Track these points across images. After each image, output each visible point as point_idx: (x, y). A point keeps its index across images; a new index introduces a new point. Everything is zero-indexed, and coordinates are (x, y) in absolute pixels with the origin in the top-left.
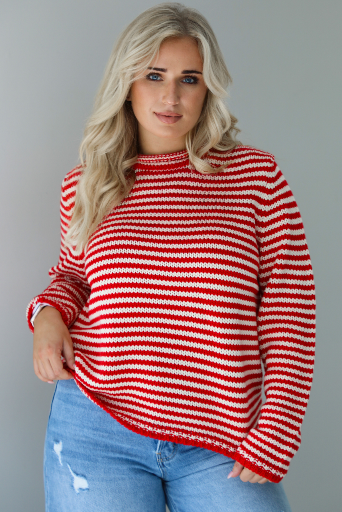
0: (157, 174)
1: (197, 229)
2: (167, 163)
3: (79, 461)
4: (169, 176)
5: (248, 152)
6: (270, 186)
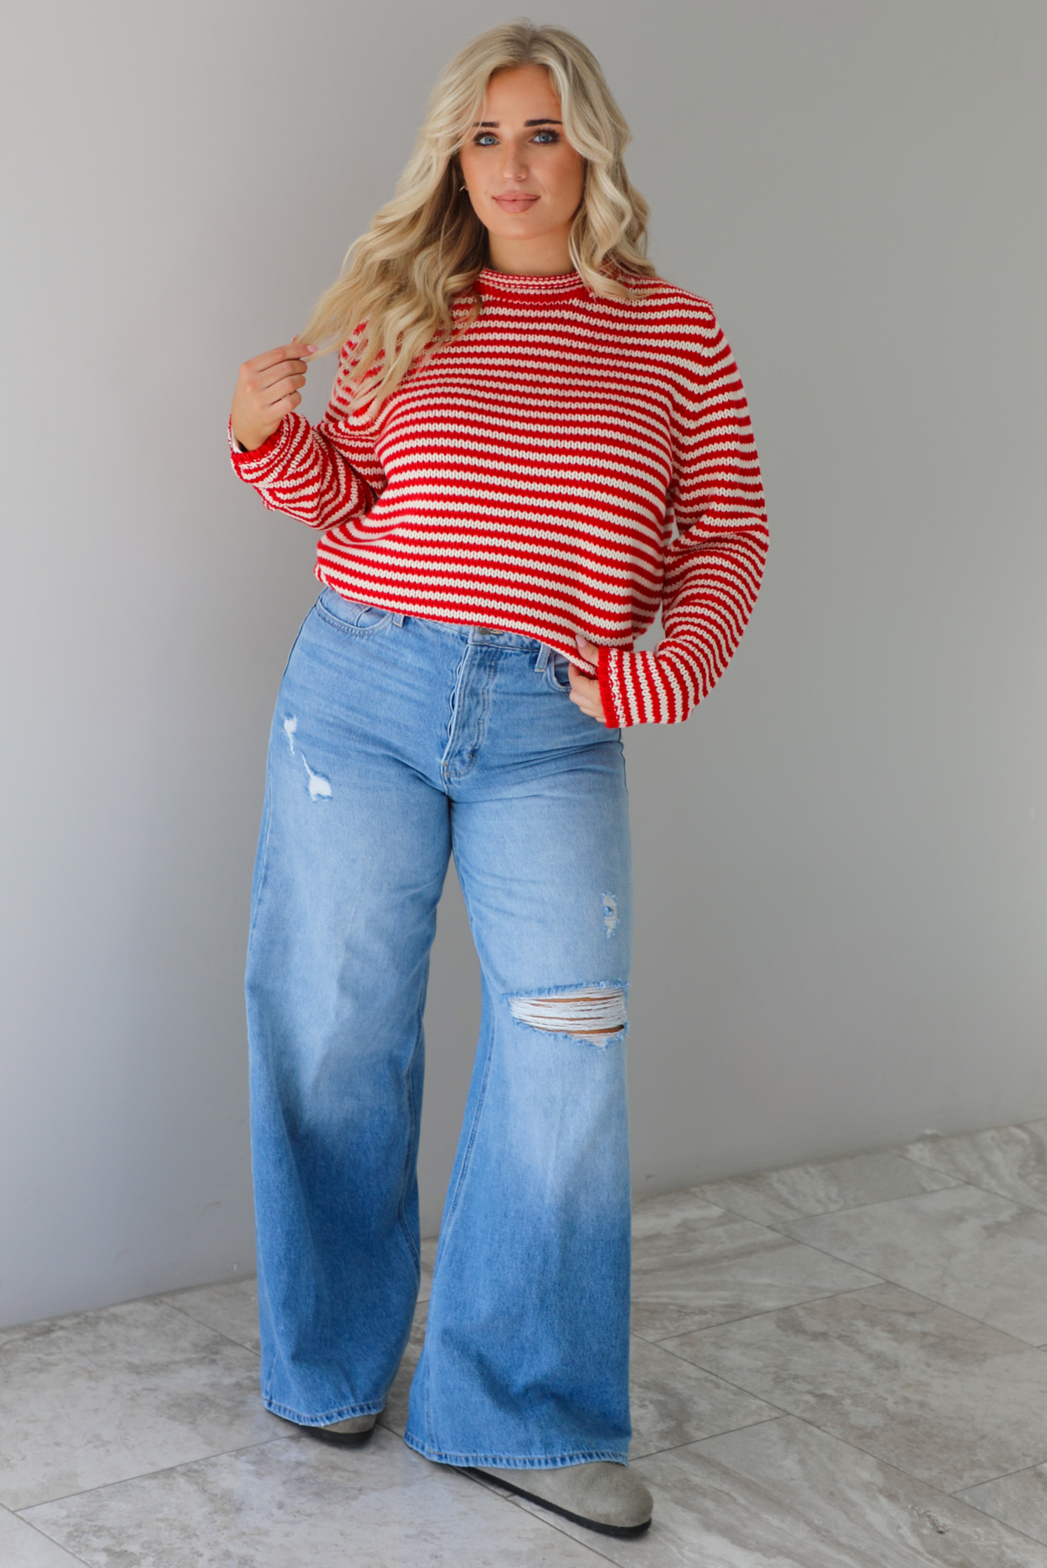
1: (581, 406)
2: (538, 292)
3: (321, 753)
4: (540, 314)
5: (673, 291)
6: (705, 352)
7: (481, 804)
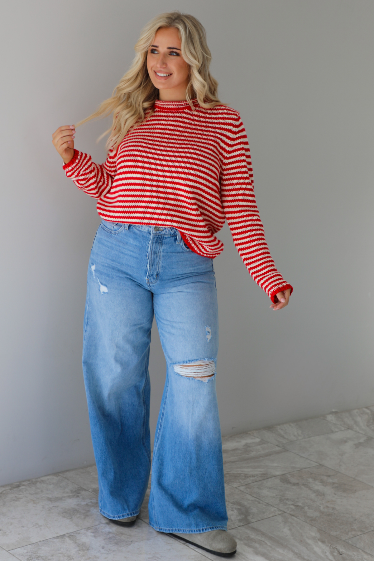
0: (166, 112)
3: (104, 277)
6: (235, 130)
7: (162, 295)
